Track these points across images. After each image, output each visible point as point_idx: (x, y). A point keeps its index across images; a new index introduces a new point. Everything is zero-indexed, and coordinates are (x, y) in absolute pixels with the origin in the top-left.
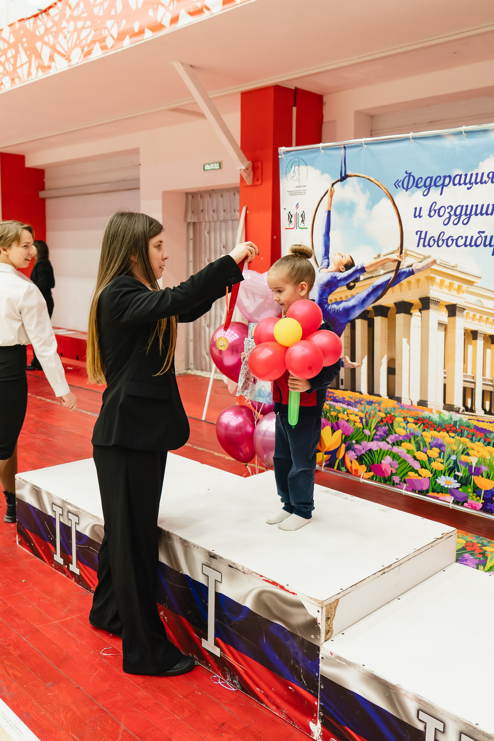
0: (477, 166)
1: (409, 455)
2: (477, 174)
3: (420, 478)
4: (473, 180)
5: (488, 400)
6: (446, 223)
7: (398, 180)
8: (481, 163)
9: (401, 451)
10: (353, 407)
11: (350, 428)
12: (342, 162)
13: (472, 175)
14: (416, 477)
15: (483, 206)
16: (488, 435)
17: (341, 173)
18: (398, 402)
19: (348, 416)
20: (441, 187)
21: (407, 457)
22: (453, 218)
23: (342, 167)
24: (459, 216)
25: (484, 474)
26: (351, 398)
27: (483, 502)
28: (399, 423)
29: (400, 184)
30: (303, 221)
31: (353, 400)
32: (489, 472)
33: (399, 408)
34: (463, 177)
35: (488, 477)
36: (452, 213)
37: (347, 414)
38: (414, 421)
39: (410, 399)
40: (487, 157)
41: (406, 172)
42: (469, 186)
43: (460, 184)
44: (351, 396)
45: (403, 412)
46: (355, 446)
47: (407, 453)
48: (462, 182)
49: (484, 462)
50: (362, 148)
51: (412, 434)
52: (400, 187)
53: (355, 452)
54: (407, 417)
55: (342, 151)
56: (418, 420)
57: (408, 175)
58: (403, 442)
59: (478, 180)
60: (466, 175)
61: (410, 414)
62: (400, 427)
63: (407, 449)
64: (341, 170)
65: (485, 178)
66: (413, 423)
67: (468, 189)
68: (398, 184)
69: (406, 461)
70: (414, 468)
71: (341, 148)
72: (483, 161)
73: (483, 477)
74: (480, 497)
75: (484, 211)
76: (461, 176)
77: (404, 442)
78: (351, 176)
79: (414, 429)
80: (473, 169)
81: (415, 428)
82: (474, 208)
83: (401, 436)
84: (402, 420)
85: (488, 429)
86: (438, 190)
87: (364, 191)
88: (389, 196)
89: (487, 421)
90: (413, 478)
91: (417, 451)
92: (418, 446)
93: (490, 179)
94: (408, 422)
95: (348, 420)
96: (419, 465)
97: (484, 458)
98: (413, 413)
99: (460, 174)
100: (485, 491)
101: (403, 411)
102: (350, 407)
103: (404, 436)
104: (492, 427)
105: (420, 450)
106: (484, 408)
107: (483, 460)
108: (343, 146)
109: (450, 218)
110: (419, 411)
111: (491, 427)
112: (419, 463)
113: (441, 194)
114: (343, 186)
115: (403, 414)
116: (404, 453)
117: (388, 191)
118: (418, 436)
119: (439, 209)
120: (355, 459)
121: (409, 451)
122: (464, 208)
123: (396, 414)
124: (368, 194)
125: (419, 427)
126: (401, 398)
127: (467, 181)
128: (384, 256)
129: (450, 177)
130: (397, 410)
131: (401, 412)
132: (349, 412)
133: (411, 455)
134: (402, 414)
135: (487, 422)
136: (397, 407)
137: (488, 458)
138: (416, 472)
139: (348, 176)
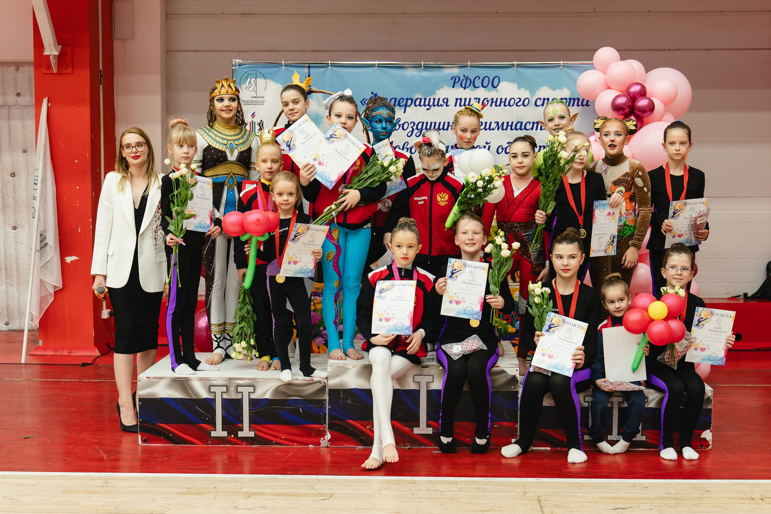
0: (434, 93)
2: (434, 99)
4: (431, 103)
6: (409, 134)
7: (364, 99)
8: (437, 91)
10: (320, 297)
11: (318, 316)
13: (430, 99)
15: (440, 123)
19: (314, 306)
20: (404, 107)
22: (416, 131)
24: (420, 130)
26: (318, 289)
30: (260, 129)
31: (320, 290)
34: (423, 101)
36: (415, 127)
37: (314, 304)
40: (442, 87)
41: (372, 93)
42: (428, 107)
43: (420, 105)
44: (318, 286)
46: (323, 332)
48: (422, 103)
50: (327, 69)
53: (322, 338)
59: (436, 103)
60: (425, 99)
65: (441, 102)
67: (428, 109)
68: (364, 102)
71: (305, 67)
72: (439, 90)
75: (441, 127)
76: (421, 99)
78: (316, 92)
80: (431, 96)
82: (433, 124)
86: (402, 109)
93: (445, 104)
95: (315, 309)
99: (420, 98)
102: (316, 297)
109: (413, 131)
113: (405, 112)
119: (403, 124)
120: (323, 344)
122: (425, 124)
127: (427, 103)
129: (412, 99)
132: (315, 302)
139: (313, 92)
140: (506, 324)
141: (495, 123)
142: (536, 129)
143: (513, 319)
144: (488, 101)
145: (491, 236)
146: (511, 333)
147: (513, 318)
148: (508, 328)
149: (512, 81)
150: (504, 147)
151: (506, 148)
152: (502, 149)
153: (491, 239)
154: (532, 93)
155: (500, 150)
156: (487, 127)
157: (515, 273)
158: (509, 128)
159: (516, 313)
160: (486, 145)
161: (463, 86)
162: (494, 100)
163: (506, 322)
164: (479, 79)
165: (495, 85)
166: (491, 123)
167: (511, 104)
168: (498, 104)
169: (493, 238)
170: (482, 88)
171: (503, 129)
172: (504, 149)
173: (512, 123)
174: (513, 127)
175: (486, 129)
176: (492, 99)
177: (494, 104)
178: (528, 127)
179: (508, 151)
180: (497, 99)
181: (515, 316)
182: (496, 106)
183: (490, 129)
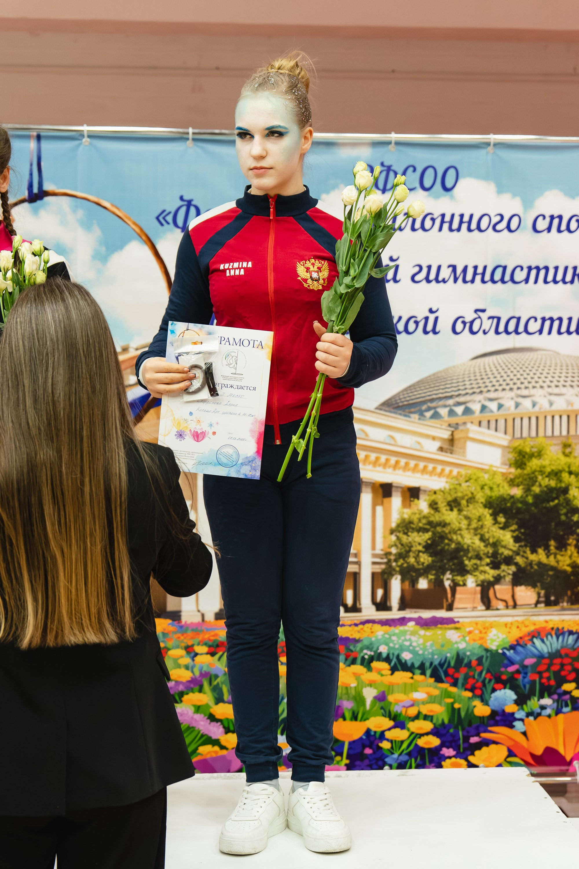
1: (199, 715)
3: (224, 752)
5: (349, 588)
7: (164, 211)
9: (183, 711)
12: (31, 165)
14: (216, 752)
16: (352, 648)
17: (30, 186)
18: (173, 620)
21: (196, 720)
23: (31, 175)
25: (348, 715)
27: (348, 762)
28: (176, 660)
29: (170, 218)
32: (355, 709)
33: (175, 633)
35: (355, 717)
38: (209, 650)
39: (199, 611)
41: (181, 198)
45: (185, 638)
47: (194, 713)
49: (347, 693)
50: (80, 144)
51: (205, 675)
52: (168, 223)
54: (193, 645)
55: (33, 144)
56: (217, 646)
57: (185, 203)
58: (185, 693)
61: (198, 638)
62: (179, 666)
63: (194, 706)
64: (29, 181)
66: (207, 654)
68: (164, 218)
69: (193, 727)
70: (211, 738)
71: (29, 137)
72: (328, 192)
73: (345, 719)
74: (341, 755)
77: (187, 694)
78: (54, 194)
79: (210, 665)
81: (212, 662)
83: (181, 683)
84: (183, 652)
85: (351, 637)
87: (86, 225)
88: (144, 238)
89: (349, 623)
90: (208, 756)
91: (217, 703)
92: (218, 694)
94: (196, 654)
96: (221, 729)
97: (347, 688)
98: (207, 636)
100: (350, 743)
101: (185, 635)
103: (189, 682)
104: (359, 632)
105: (223, 701)
106: (344, 602)
107: (344, 691)
108: (35, 134)
110: (219, 629)
111: (357, 632)
112: (221, 726)
114: (36, 212)
115: (185, 641)
116: (187, 714)
117: (141, 230)
118: (216, 676)
121: (198, 709)
123: (169, 644)
124: (97, 232)
125: (219, 659)
126: (180, 612)
128: (137, 349)
130: (171, 636)
131: (179, 638)
133: (203, 715)
134: (182, 642)
135: (350, 626)
136: (171, 631)
137: (353, 685)
138: (216, 742)
139: (47, 194)
140: (469, 698)
141: (449, 266)
142: (536, 282)
143: (484, 689)
144: (433, 220)
145: (439, 512)
146: (480, 717)
147: (484, 685)
148: (475, 707)
149: (485, 177)
150: (468, 319)
151: (472, 322)
152: (464, 323)
153: (440, 517)
154: (528, 204)
155: (459, 327)
156: (432, 276)
157: (488, 589)
158: (478, 278)
159: (492, 675)
160: (428, 314)
161: (381, 185)
162: (447, 218)
163: (469, 694)
164: (415, 170)
165: (449, 185)
166: (439, 267)
167: (483, 226)
168: (455, 226)
169: (443, 514)
170: (420, 192)
171: (465, 281)
172: (468, 325)
173: (485, 268)
174: (487, 277)
175: (428, 281)
176: (443, 216)
177: (446, 226)
178: (517, 278)
179: (475, 328)
180: (453, 216)
181: (490, 680)
182: (451, 230)
183: (437, 281)
